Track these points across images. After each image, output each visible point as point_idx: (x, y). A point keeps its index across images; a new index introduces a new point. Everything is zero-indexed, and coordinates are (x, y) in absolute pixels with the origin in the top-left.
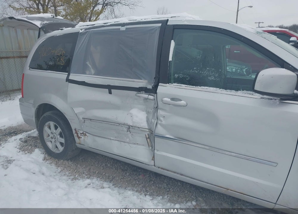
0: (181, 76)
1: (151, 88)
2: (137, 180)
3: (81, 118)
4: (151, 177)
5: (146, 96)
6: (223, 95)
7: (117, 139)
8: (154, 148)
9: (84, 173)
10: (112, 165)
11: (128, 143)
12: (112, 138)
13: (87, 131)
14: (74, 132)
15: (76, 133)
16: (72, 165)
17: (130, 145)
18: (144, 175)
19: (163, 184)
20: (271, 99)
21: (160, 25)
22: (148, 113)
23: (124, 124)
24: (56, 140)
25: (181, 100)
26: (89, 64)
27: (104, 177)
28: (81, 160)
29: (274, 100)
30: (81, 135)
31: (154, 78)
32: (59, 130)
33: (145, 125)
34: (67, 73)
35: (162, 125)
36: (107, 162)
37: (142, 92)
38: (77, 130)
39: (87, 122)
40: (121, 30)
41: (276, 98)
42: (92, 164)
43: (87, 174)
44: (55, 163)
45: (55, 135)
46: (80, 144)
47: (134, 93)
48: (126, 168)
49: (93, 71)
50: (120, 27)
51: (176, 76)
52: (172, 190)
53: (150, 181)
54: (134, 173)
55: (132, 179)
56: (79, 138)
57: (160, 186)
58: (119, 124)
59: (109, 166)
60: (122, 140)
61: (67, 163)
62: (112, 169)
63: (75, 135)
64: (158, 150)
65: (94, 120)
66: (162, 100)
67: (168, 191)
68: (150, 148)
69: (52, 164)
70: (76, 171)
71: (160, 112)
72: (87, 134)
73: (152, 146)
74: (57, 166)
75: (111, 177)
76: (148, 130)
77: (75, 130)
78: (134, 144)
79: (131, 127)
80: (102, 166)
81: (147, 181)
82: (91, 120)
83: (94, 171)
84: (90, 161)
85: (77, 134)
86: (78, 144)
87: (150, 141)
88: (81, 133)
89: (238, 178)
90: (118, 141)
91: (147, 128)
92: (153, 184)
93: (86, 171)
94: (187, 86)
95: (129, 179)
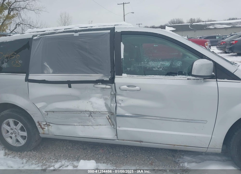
0: (132, 69)
1: (109, 80)
2: (98, 155)
3: (44, 112)
4: (109, 150)
5: (104, 86)
6: (166, 79)
7: (81, 124)
8: (115, 126)
9: (51, 159)
10: (72, 147)
11: (91, 126)
12: (75, 124)
13: (51, 122)
14: (37, 124)
15: (39, 125)
16: (37, 154)
17: (94, 127)
18: (103, 150)
19: (120, 153)
20: (198, 79)
21: (109, 31)
22: (105, 99)
23: (86, 111)
24: (17, 134)
25: (135, 87)
26: (46, 65)
27: (70, 158)
28: (43, 148)
29: (200, 80)
30: (44, 126)
31: (111, 72)
32: (20, 125)
33: (104, 109)
34: (25, 74)
35: (121, 107)
36: (67, 145)
37: (99, 83)
38: (40, 122)
39: (50, 114)
40: (74, 35)
41: (201, 78)
42: (54, 150)
43: (54, 158)
44: (19, 156)
45: (16, 130)
46: (44, 134)
47: (92, 85)
48: (85, 147)
49: (51, 71)
50: (74, 33)
51: (129, 69)
52: (129, 156)
53: (109, 153)
54: (93, 150)
55: (94, 154)
56: (43, 129)
57: (119, 155)
58: (81, 112)
59: (70, 148)
60: (86, 125)
61: (31, 153)
62: (74, 150)
63: (39, 127)
64: (119, 127)
65: (57, 111)
66: (120, 88)
67: (127, 157)
68: (113, 126)
69: (15, 158)
70: (42, 158)
71: (118, 98)
72: (51, 125)
73: (114, 125)
74: (21, 158)
75: (76, 157)
76: (108, 113)
77: (38, 122)
78: (97, 125)
79: (92, 112)
80: (64, 149)
81: (106, 153)
82: (54, 112)
83: (59, 154)
84: (51, 147)
85: (41, 126)
86: (43, 134)
87: (111, 121)
88: (44, 125)
89: (183, 135)
90: (81, 125)
91: (107, 111)
92: (112, 154)
93: (53, 156)
94: (138, 76)
95: (92, 155)
